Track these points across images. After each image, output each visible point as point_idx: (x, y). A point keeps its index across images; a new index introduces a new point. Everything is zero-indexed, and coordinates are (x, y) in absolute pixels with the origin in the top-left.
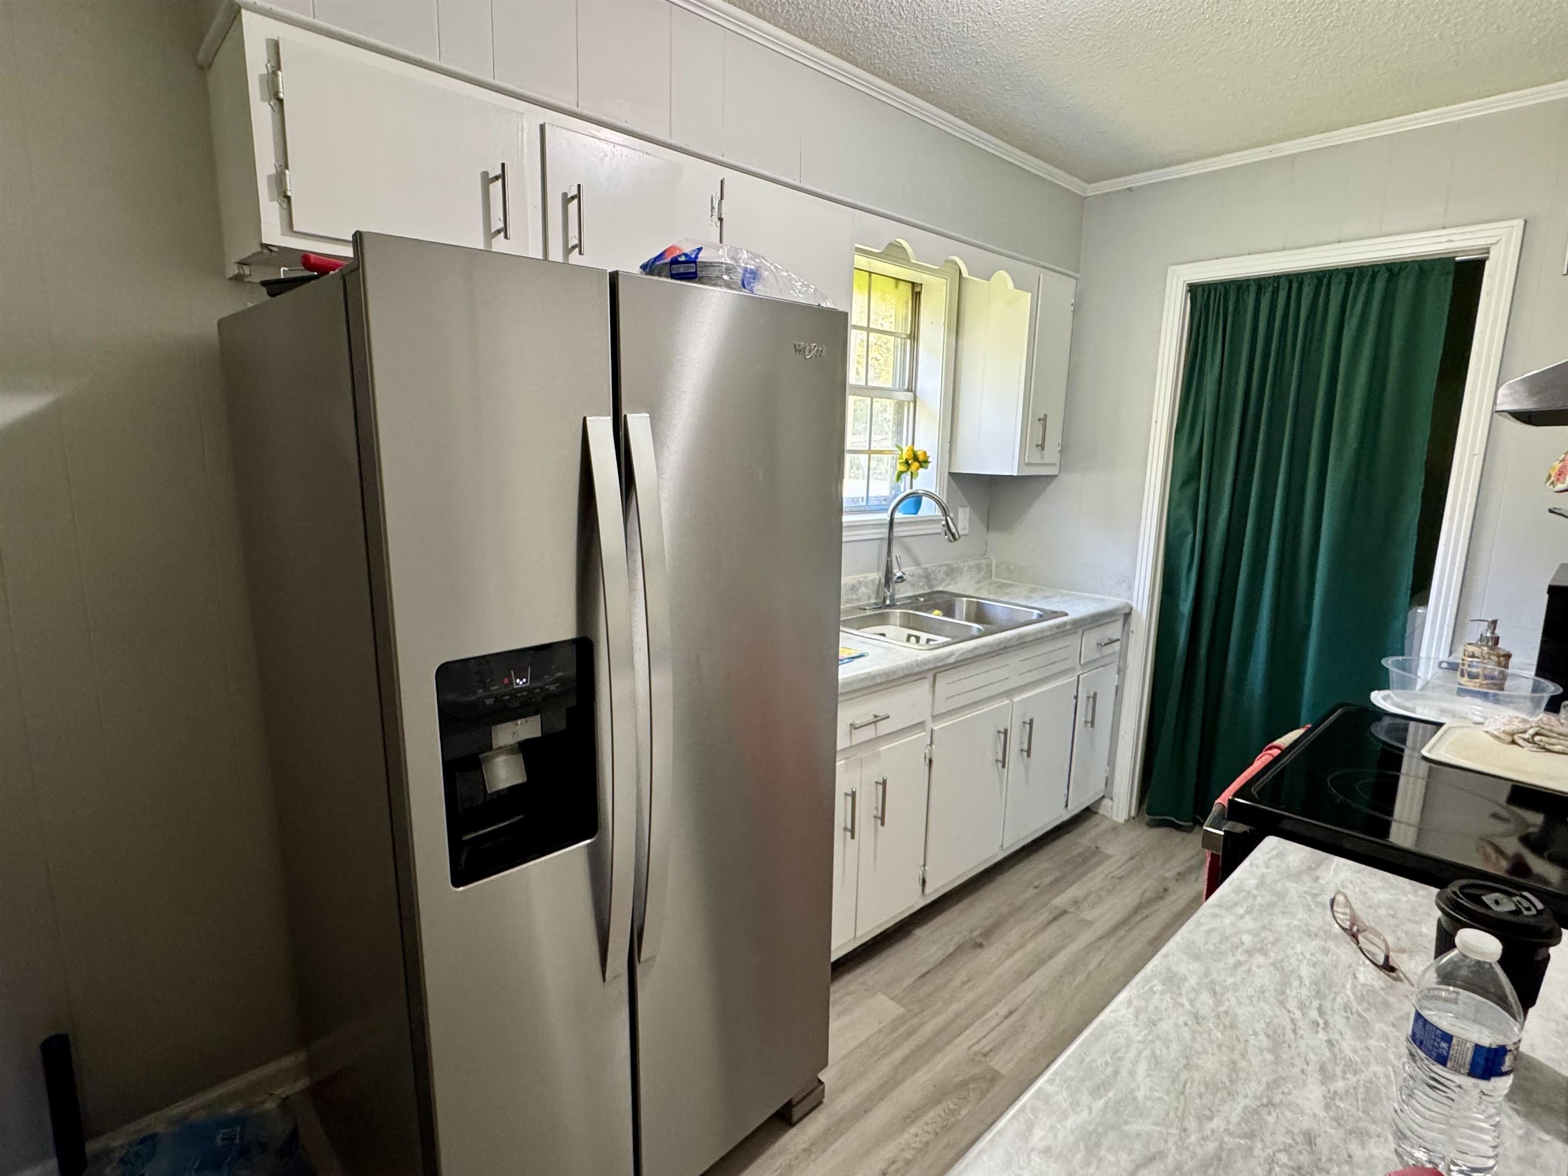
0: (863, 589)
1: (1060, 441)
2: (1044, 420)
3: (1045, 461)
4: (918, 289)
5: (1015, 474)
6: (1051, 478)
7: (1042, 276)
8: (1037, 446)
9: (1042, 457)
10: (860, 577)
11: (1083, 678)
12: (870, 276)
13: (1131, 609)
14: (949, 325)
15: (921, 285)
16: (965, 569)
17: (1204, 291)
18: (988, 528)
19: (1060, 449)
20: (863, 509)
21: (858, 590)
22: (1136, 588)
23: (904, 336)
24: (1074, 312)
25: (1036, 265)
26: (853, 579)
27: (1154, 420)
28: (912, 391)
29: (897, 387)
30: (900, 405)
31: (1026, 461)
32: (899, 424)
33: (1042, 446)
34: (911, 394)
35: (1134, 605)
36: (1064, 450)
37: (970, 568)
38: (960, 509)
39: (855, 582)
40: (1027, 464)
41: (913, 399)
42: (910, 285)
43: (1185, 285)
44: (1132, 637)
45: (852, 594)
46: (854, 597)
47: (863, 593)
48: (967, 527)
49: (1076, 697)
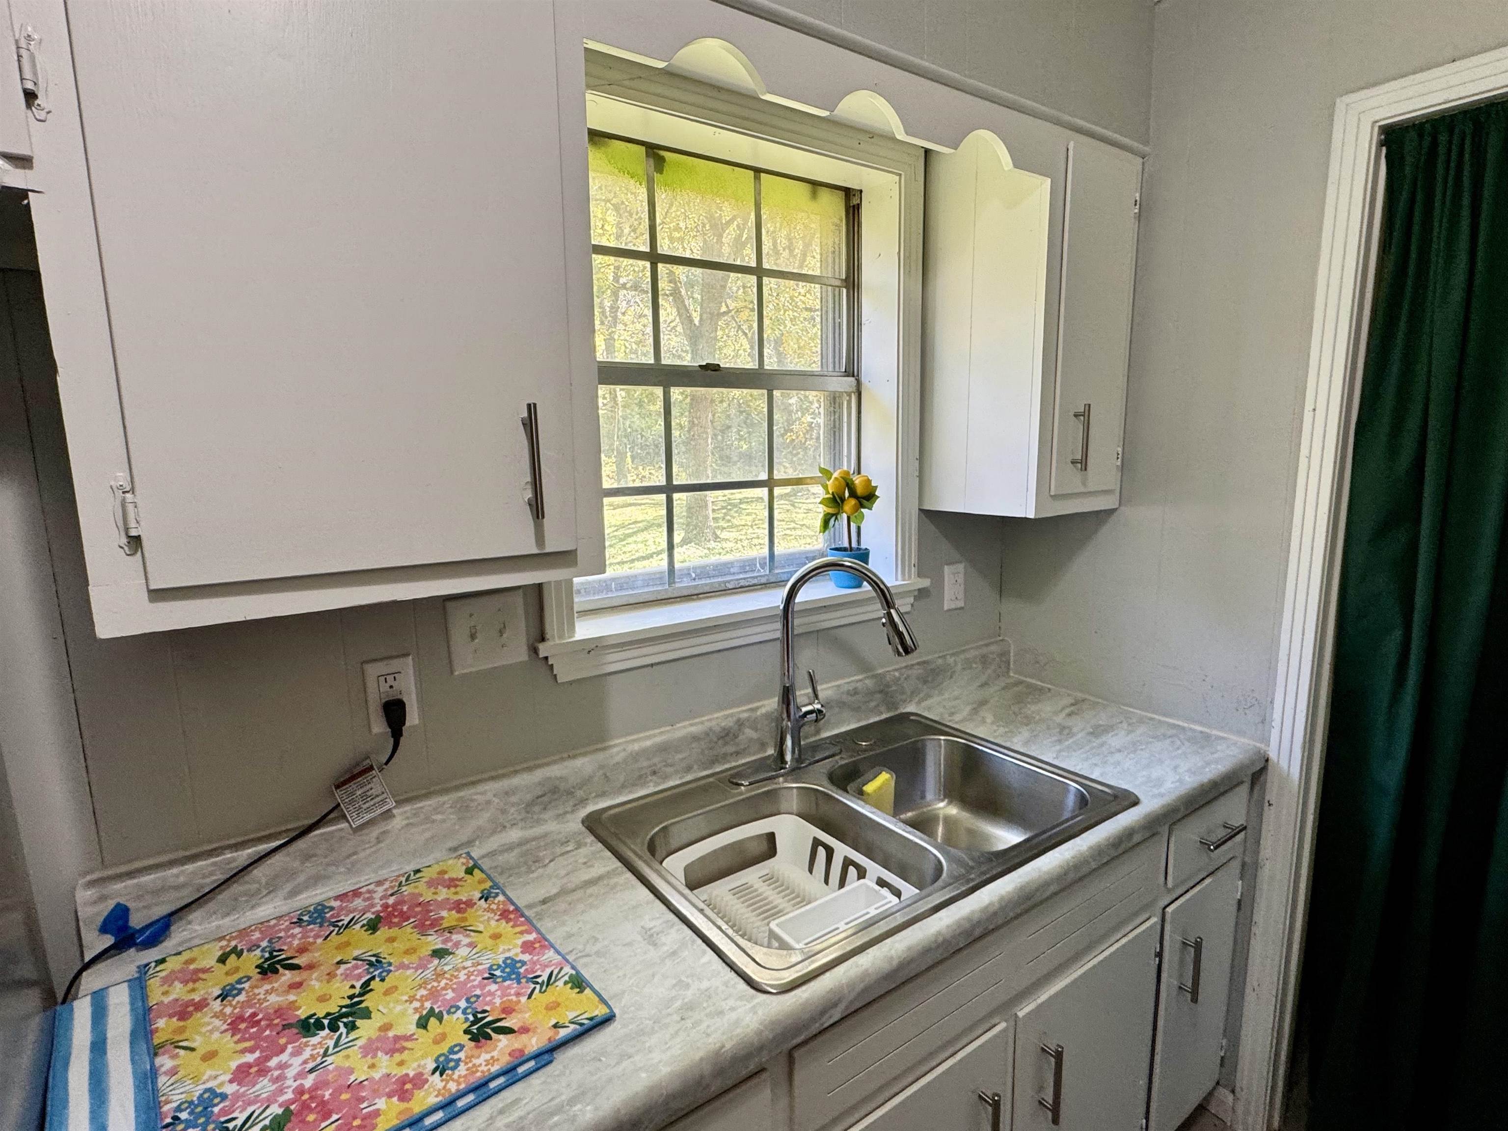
0: (749, 733)
1: (1120, 450)
2: (1084, 415)
3: (1092, 487)
4: (855, 201)
5: (1031, 515)
6: (1101, 517)
7: (1071, 146)
8: (1073, 462)
9: (1084, 484)
10: (741, 711)
11: (1173, 912)
12: (757, 178)
13: (1267, 760)
14: (908, 258)
15: (861, 191)
16: (959, 667)
17: (1421, 136)
18: (1002, 591)
19: (1119, 463)
20: (764, 580)
21: (736, 737)
22: (1276, 723)
23: (838, 283)
24: (1139, 217)
25: (1058, 123)
26: (726, 717)
27: (1308, 407)
28: (853, 376)
29: (830, 369)
30: (834, 400)
31: (1052, 494)
32: (835, 431)
33: (1082, 463)
34: (852, 379)
35: (1273, 755)
36: (1126, 467)
37: (968, 664)
38: (946, 569)
39: (729, 723)
40: (1055, 497)
41: (854, 389)
42: (842, 194)
43: (1376, 129)
44: (1269, 814)
45: (726, 744)
46: (731, 749)
47: (751, 740)
48: (961, 596)
49: (1160, 955)
